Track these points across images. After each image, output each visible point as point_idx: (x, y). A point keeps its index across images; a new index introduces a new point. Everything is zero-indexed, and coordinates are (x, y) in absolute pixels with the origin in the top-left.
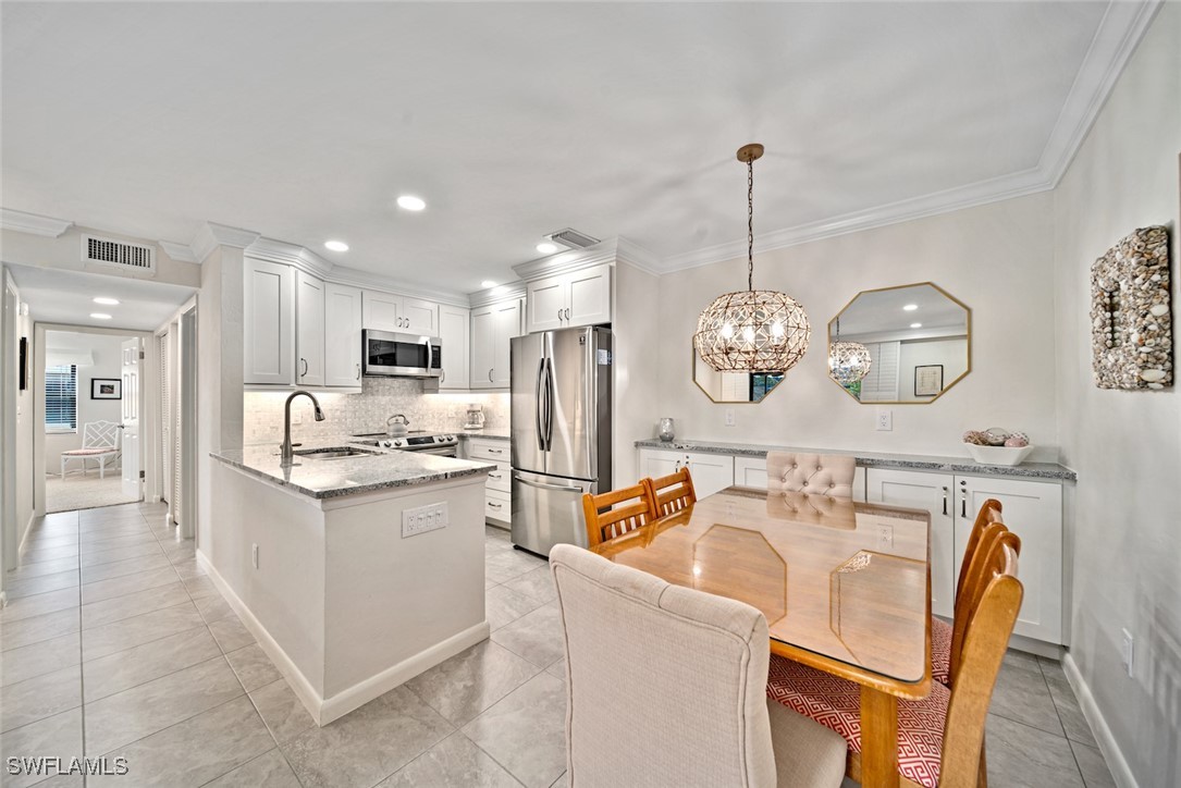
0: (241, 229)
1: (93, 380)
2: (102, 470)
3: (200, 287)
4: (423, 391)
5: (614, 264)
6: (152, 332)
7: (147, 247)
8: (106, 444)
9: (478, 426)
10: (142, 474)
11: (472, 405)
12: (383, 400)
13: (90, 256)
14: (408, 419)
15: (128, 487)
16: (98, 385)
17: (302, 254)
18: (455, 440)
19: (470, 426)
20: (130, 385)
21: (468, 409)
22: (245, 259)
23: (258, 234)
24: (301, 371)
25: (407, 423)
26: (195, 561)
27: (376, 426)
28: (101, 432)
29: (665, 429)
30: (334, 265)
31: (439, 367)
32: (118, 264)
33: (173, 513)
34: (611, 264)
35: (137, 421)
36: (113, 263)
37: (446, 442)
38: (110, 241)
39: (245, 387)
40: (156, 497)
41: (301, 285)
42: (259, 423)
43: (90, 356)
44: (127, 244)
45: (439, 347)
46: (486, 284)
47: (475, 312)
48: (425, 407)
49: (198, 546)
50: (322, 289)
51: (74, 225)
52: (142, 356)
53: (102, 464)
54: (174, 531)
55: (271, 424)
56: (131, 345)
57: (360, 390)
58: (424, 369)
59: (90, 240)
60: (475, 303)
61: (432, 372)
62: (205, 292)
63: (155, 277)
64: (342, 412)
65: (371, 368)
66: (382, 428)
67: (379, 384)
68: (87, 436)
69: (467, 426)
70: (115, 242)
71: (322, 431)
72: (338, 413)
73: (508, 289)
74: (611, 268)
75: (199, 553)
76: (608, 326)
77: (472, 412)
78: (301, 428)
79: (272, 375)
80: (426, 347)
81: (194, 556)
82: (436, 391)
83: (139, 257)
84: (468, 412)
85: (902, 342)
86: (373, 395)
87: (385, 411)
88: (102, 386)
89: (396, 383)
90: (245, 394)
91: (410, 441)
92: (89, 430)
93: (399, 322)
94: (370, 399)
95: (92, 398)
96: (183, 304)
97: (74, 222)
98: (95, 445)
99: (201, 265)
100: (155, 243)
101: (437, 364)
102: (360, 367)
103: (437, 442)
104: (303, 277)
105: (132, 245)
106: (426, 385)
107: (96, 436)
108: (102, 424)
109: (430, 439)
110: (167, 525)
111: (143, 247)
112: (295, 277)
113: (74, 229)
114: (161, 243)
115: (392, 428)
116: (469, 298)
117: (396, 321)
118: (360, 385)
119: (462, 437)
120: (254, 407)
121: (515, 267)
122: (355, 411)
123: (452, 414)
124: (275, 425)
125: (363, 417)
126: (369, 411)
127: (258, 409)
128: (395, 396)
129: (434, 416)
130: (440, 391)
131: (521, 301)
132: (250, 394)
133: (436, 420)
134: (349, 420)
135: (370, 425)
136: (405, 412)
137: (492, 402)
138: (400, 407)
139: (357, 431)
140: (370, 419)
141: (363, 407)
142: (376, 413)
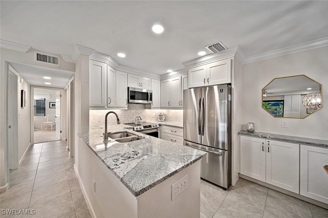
0: (88, 48)
1: (50, 103)
2: (52, 128)
3: (75, 72)
4: (145, 108)
5: (233, 58)
6: (63, 89)
7: (57, 57)
8: (53, 121)
9: (163, 120)
10: (61, 132)
11: (161, 113)
12: (133, 111)
13: (37, 60)
14: (141, 118)
15: (57, 135)
16: (51, 104)
17: (109, 59)
18: (158, 126)
19: (160, 120)
20: (58, 105)
21: (159, 114)
22: (90, 60)
23: (95, 50)
24: (109, 102)
25: (141, 119)
26: (73, 169)
27: (131, 120)
28: (52, 118)
29: (250, 127)
30: (119, 64)
31: (152, 100)
32: (47, 63)
33: (68, 146)
34: (232, 58)
35: (59, 115)
36: (45, 62)
37: (155, 127)
38: (44, 54)
39: (90, 108)
40: (65, 139)
41: (109, 71)
42: (94, 120)
43: (49, 96)
44: (50, 56)
45: (152, 93)
46: (169, 71)
47: (162, 81)
48: (146, 114)
49: (74, 163)
50: (115, 72)
51: (32, 48)
52: (61, 96)
53: (52, 127)
54: (68, 153)
55: (98, 120)
56: (58, 92)
57: (127, 108)
58: (147, 101)
59: (37, 54)
60: (163, 78)
61: (150, 102)
62: (76, 73)
63: (60, 68)
65: (131, 101)
66: (133, 121)
67: (132, 106)
68: (48, 119)
69: (159, 120)
70: (46, 55)
73: (176, 73)
74: (231, 60)
75: (75, 165)
76: (230, 84)
77: (161, 115)
79: (99, 103)
80: (148, 93)
81: (73, 166)
82: (150, 108)
83: (54, 60)
84: (159, 115)
85: (301, 95)
86: (130, 110)
87: (134, 115)
88: (52, 104)
89: (137, 105)
90: (90, 110)
91: (145, 127)
92: (49, 117)
93: (139, 85)
94: (129, 111)
95: (50, 108)
96: (70, 79)
97: (31, 47)
98: (50, 121)
99: (75, 64)
100: (60, 56)
101: (151, 99)
102: (127, 100)
103: (153, 127)
104: (109, 68)
105: (52, 56)
106: (147, 106)
107: (51, 119)
108: (52, 115)
109: (150, 126)
110: (67, 150)
111: (56, 57)
112: (106, 67)
113: (31, 50)
114: (62, 55)
115: (136, 121)
116: (161, 76)
117: (138, 84)
118: (127, 107)
119: (160, 125)
120: (92, 114)
121: (183, 63)
122: (125, 115)
123: (154, 116)
124: (99, 121)
125: (127, 117)
126: (129, 115)
127: (94, 115)
128: (137, 110)
129: (148, 117)
130: (152, 108)
131: (181, 77)
132: (91, 110)
133: (149, 118)
134: (123, 118)
135: (129, 120)
136: (140, 115)
137: (167, 112)
138: (138, 114)
139: (125, 122)
140: (129, 118)
141: (127, 114)
142: (131, 116)
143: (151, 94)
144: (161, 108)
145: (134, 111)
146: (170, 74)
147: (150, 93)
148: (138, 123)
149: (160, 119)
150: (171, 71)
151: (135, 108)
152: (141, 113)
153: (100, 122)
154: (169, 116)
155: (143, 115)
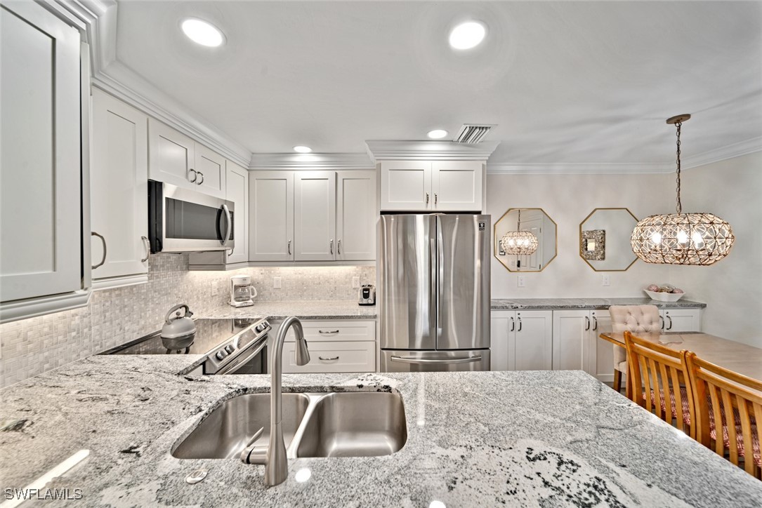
4: (189, 267)
31: (233, 238)
34: (483, 163)
45: (232, 213)
58: (218, 242)
60: (264, 164)
61: (227, 245)
65: (168, 244)
76: (479, 213)
77: (242, 286)
80: (222, 212)
84: (236, 287)
101: (232, 235)
102: (148, 238)
115: (172, 327)
116: (252, 157)
117: (187, 176)
118: (146, 270)
121: (369, 141)
122: (105, 311)
123: (215, 291)
125: (117, 318)
126: (125, 306)
129: (198, 298)
131: (336, 174)
133: (200, 302)
134: (94, 328)
135: (126, 328)
136: (169, 299)
137: (262, 274)
138: (163, 292)
139: (108, 344)
140: (127, 319)
141: (117, 302)
142: (135, 307)
144: (251, 263)
146: (296, 159)
148: (180, 335)
149: (237, 299)
150: (309, 150)
152: (175, 287)
154: (272, 286)
155: (181, 296)
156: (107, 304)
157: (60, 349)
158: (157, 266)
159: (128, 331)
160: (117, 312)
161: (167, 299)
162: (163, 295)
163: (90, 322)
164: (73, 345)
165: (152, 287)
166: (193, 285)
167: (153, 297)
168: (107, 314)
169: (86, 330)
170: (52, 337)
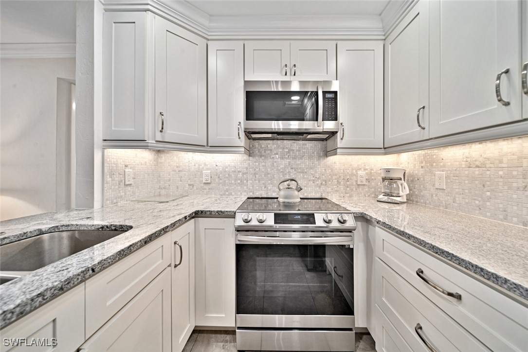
9: (398, 199)
11: (388, 171)
19: (385, 198)
21: (383, 175)
24: (160, 127)
25: (299, 189)
27: (275, 189)
31: (335, 119)
37: (334, 225)
45: (334, 93)
48: (328, 172)
64: (244, 174)
71: (227, 190)
72: (240, 175)
77: (389, 179)
78: (210, 186)
80: (314, 93)
84: (384, 179)
87: (279, 175)
93: (284, 70)
101: (331, 115)
103: (320, 225)
109: (308, 218)
115: (282, 193)
117: (281, 72)
119: (362, 218)
120: (177, 167)
123: (362, 180)
124: (192, 183)
125: (263, 180)
126: (268, 174)
127: (181, 169)
128: (294, 158)
129: (339, 183)
130: (338, 151)
132: (111, 150)
134: (250, 182)
135: (269, 188)
136: (305, 176)
137: (422, 167)
138: (300, 170)
139: (257, 194)
140: (269, 182)
141: (263, 170)
142: (275, 176)
143: (328, 96)
144: (386, 149)
145: (287, 161)
147: (324, 93)
148: (286, 200)
149: (386, 194)
151: (289, 152)
152: (311, 168)
153: (193, 186)
154: (434, 185)
155: (318, 177)
156: (257, 170)
157: (233, 187)
158: (294, 150)
159: (270, 190)
160: (263, 176)
161: (303, 176)
162: (299, 172)
163: (247, 178)
164: (239, 187)
165: (289, 164)
166: (332, 170)
167: (289, 172)
168: (257, 176)
169: (245, 181)
170: (229, 180)
